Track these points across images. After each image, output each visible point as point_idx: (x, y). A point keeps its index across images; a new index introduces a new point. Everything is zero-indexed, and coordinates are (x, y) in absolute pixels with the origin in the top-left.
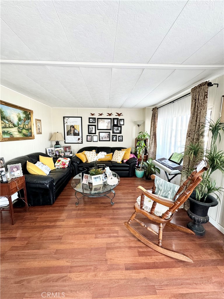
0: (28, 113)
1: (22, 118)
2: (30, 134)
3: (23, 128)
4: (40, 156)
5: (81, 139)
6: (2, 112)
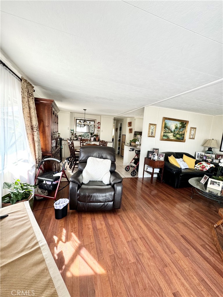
0: (184, 124)
1: (178, 127)
2: (182, 138)
4: (184, 155)
6: (165, 124)
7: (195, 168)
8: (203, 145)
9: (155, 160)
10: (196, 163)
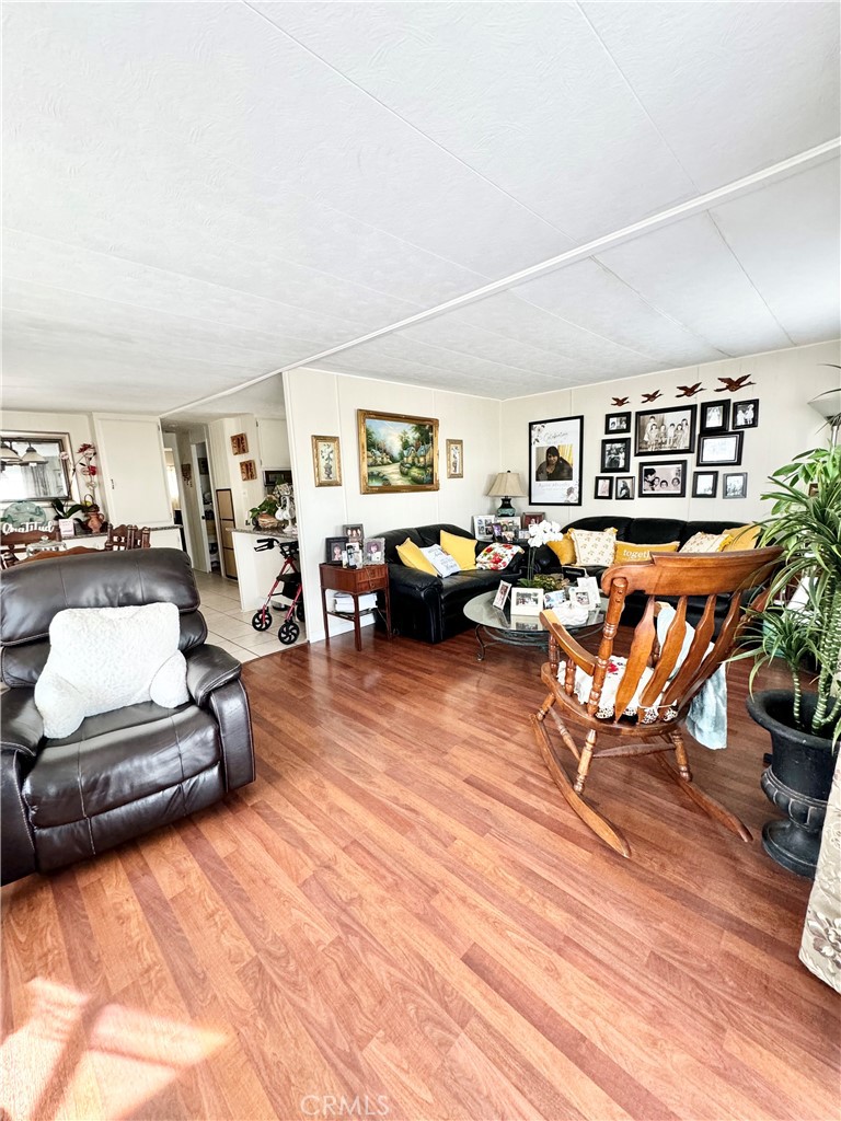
0: (426, 429)
1: (411, 441)
2: (429, 478)
3: (413, 464)
4: (442, 532)
5: (577, 490)
6: (369, 434)
7: (479, 565)
8: (487, 495)
9: (355, 567)
10: (478, 552)
